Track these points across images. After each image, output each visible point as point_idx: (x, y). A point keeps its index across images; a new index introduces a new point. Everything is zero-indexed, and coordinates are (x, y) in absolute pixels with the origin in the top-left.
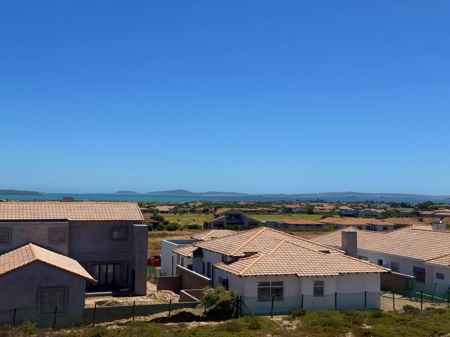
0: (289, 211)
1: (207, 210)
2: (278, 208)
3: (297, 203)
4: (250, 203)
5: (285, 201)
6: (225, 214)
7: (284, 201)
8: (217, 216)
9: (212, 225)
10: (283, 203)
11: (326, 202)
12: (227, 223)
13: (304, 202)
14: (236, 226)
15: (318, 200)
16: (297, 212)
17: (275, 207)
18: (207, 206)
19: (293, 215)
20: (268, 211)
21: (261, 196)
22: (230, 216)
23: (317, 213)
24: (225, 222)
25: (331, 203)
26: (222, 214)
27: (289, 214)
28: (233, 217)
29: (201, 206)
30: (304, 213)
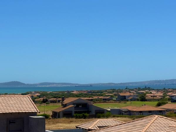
0: (123, 99)
1: (47, 100)
2: (111, 96)
3: (126, 91)
4: (83, 92)
5: (115, 90)
6: (73, 103)
7: (113, 90)
8: (65, 106)
9: (61, 115)
10: (113, 92)
11: (153, 90)
12: (75, 112)
13: (133, 90)
14: (84, 115)
15: (146, 87)
16: (131, 100)
17: (109, 96)
18: (45, 97)
19: (128, 103)
20: (104, 99)
21: (91, 86)
22: (77, 105)
23: (150, 100)
24: (73, 110)
25: (158, 90)
26: (70, 104)
27: (124, 102)
28: (80, 106)
29: (39, 97)
30: (138, 100)
